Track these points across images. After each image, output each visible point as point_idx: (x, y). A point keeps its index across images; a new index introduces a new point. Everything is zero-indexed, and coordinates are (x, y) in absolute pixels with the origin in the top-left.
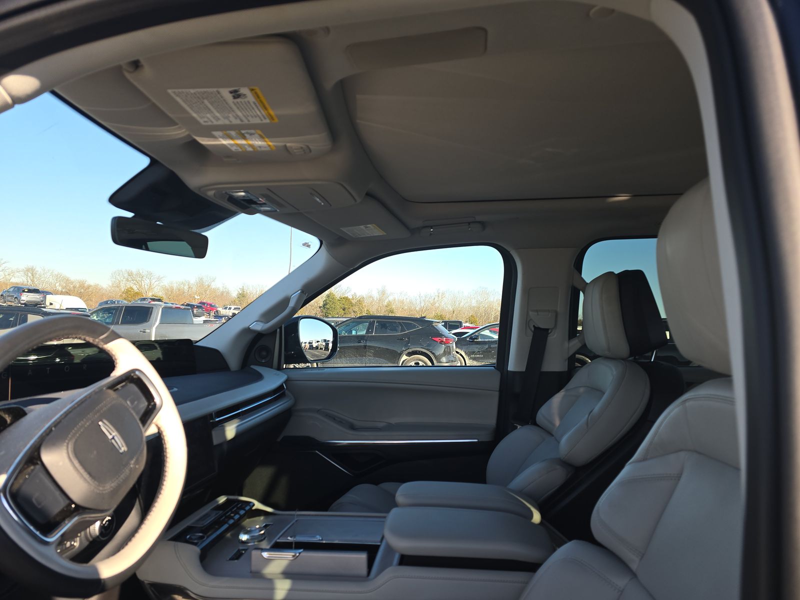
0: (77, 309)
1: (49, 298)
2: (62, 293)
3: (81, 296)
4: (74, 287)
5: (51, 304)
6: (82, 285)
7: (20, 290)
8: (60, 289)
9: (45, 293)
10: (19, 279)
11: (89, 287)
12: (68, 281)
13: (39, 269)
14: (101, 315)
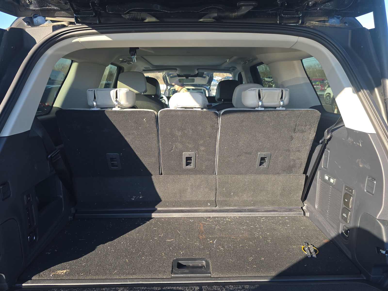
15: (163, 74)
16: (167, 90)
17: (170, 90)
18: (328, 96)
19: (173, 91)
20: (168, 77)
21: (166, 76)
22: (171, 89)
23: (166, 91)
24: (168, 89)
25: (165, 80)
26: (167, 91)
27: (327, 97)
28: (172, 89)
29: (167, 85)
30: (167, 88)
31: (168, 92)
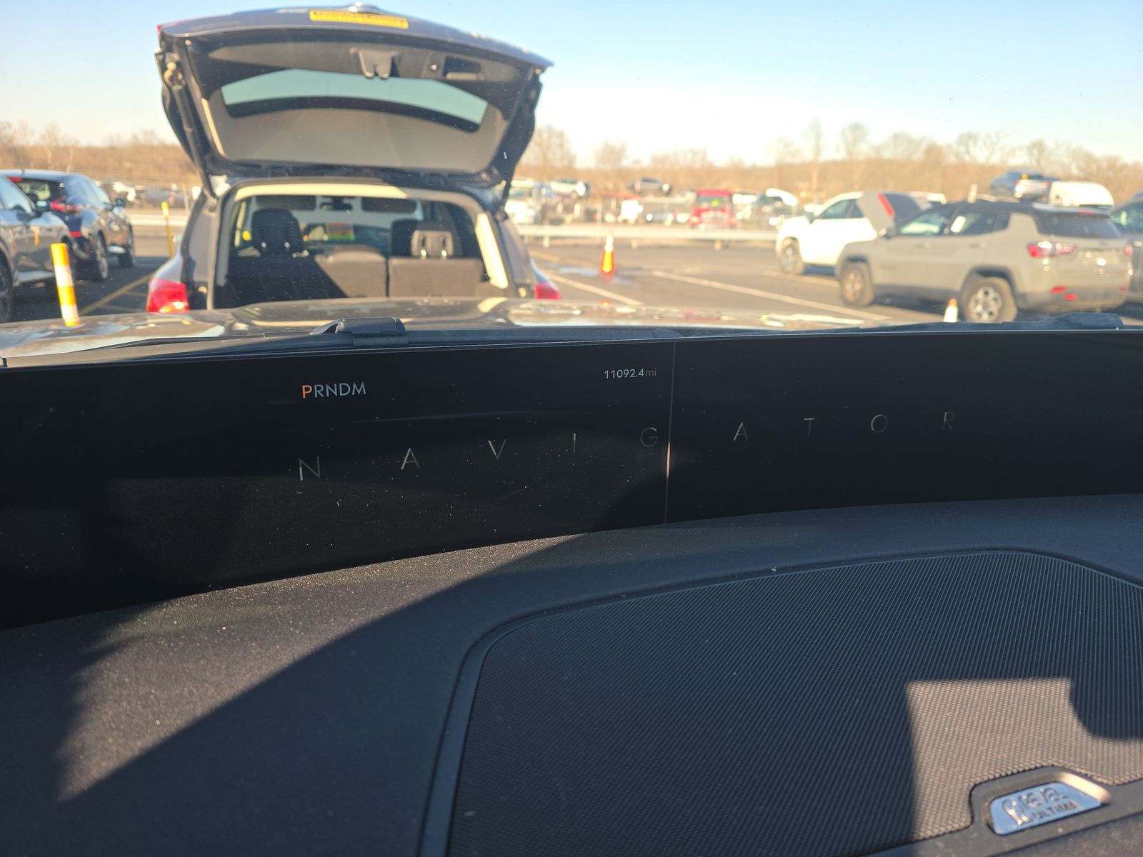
0: (1095, 206)
1: (1057, 188)
2: (1078, 179)
3: (1107, 183)
4: (1099, 169)
5: (1058, 197)
6: (1113, 164)
7: (1015, 176)
8: (1075, 172)
9: (1050, 180)
10: (1019, 160)
11: (1124, 167)
12: (1089, 158)
13: (1050, 144)
14: (1134, 214)
15: (168, 74)
16: (212, 201)
17: (230, 204)
18: (789, 246)
19: (256, 214)
20: (205, 103)
21: (187, 91)
22: (242, 193)
23: (206, 212)
24: (213, 195)
25: (188, 130)
26: (212, 209)
27: (784, 250)
28: (248, 200)
29: (210, 166)
30: (209, 186)
31: (215, 216)
